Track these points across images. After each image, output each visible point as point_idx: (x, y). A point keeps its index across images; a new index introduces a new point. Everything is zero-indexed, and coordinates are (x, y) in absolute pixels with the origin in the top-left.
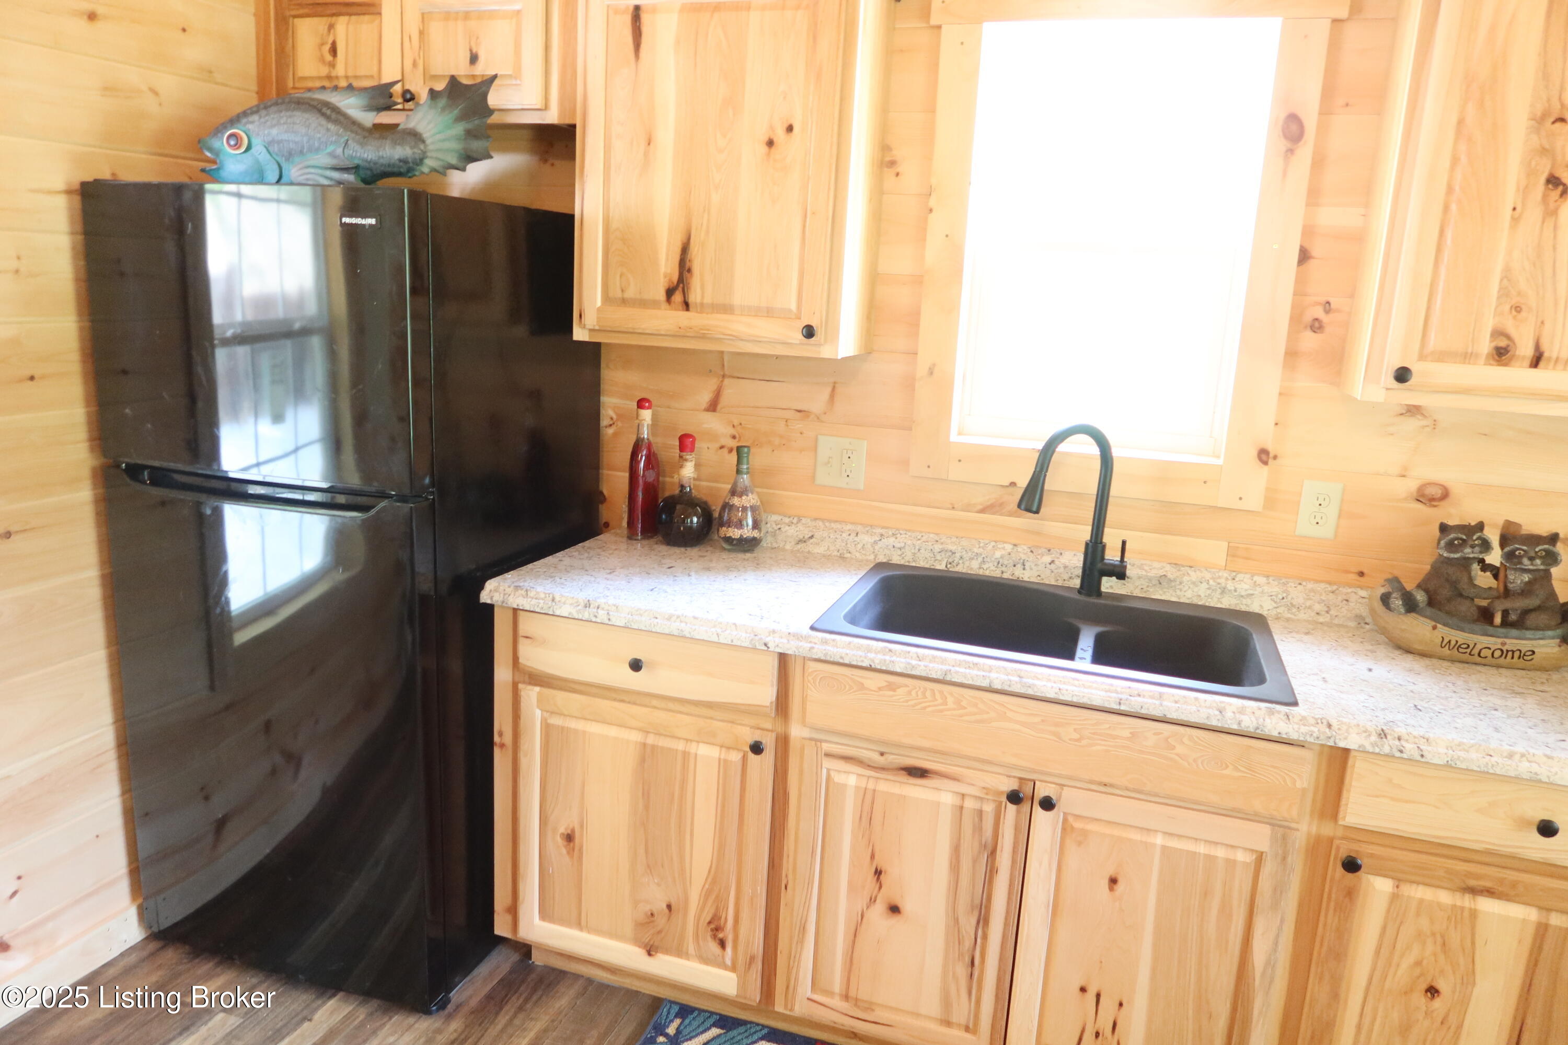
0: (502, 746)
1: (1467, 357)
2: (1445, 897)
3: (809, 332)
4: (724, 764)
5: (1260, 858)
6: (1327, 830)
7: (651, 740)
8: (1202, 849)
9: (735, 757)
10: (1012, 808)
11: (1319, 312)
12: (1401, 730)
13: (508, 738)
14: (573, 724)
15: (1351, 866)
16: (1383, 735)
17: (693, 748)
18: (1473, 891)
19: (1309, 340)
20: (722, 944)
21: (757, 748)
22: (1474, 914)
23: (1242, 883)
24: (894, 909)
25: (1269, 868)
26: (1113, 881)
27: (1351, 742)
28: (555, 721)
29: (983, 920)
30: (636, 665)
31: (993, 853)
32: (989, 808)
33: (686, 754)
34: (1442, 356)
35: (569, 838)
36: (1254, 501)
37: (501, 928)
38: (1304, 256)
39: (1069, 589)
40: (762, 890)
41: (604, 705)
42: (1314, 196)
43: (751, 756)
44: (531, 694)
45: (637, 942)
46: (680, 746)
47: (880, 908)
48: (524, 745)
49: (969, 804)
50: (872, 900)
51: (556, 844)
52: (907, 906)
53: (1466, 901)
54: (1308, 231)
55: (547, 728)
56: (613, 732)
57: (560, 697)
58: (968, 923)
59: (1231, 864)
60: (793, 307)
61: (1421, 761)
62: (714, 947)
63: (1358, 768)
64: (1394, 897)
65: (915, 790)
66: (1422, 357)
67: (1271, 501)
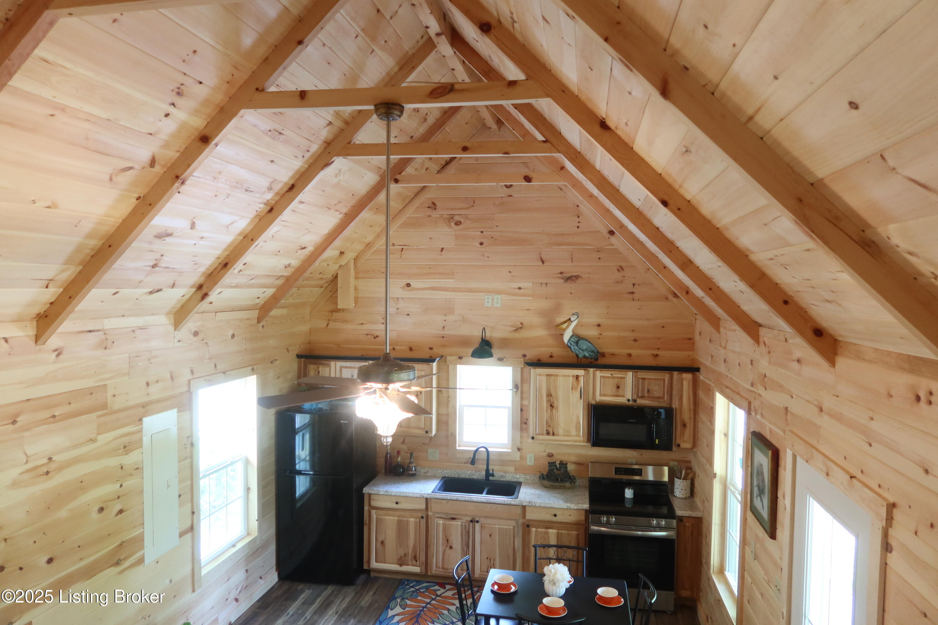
0: (366, 524)
1: (543, 434)
2: (544, 530)
3: (427, 432)
4: (415, 522)
5: (514, 527)
6: (525, 521)
7: (400, 518)
8: (504, 527)
9: (418, 520)
10: (471, 524)
11: (526, 421)
12: (533, 501)
13: (367, 522)
14: (383, 517)
15: (528, 526)
16: (530, 502)
17: (409, 519)
18: (547, 528)
19: (524, 426)
20: (417, 561)
21: (422, 517)
22: (548, 532)
23: (512, 532)
24: (451, 548)
25: (516, 528)
26: (490, 535)
27: (525, 504)
28: (379, 517)
29: (468, 547)
30: (397, 503)
31: (469, 533)
32: (467, 524)
33: (408, 521)
34: (539, 434)
35: (382, 542)
36: (518, 458)
37: (365, 567)
38: (522, 410)
39: (483, 480)
40: (425, 548)
41: (390, 512)
42: (522, 399)
43: (421, 520)
44: (373, 512)
45: (398, 564)
46: (406, 519)
47: (448, 548)
48: (372, 523)
49: (464, 524)
50: (447, 546)
51: (379, 545)
52: (454, 546)
53: (546, 530)
54: (522, 405)
55: (377, 519)
56: (391, 518)
57: (380, 512)
58: (465, 548)
59: (510, 529)
60: (423, 427)
61: (535, 506)
62: (414, 562)
63: (527, 508)
64: (536, 531)
65: (454, 523)
66: (536, 434)
67: (522, 458)
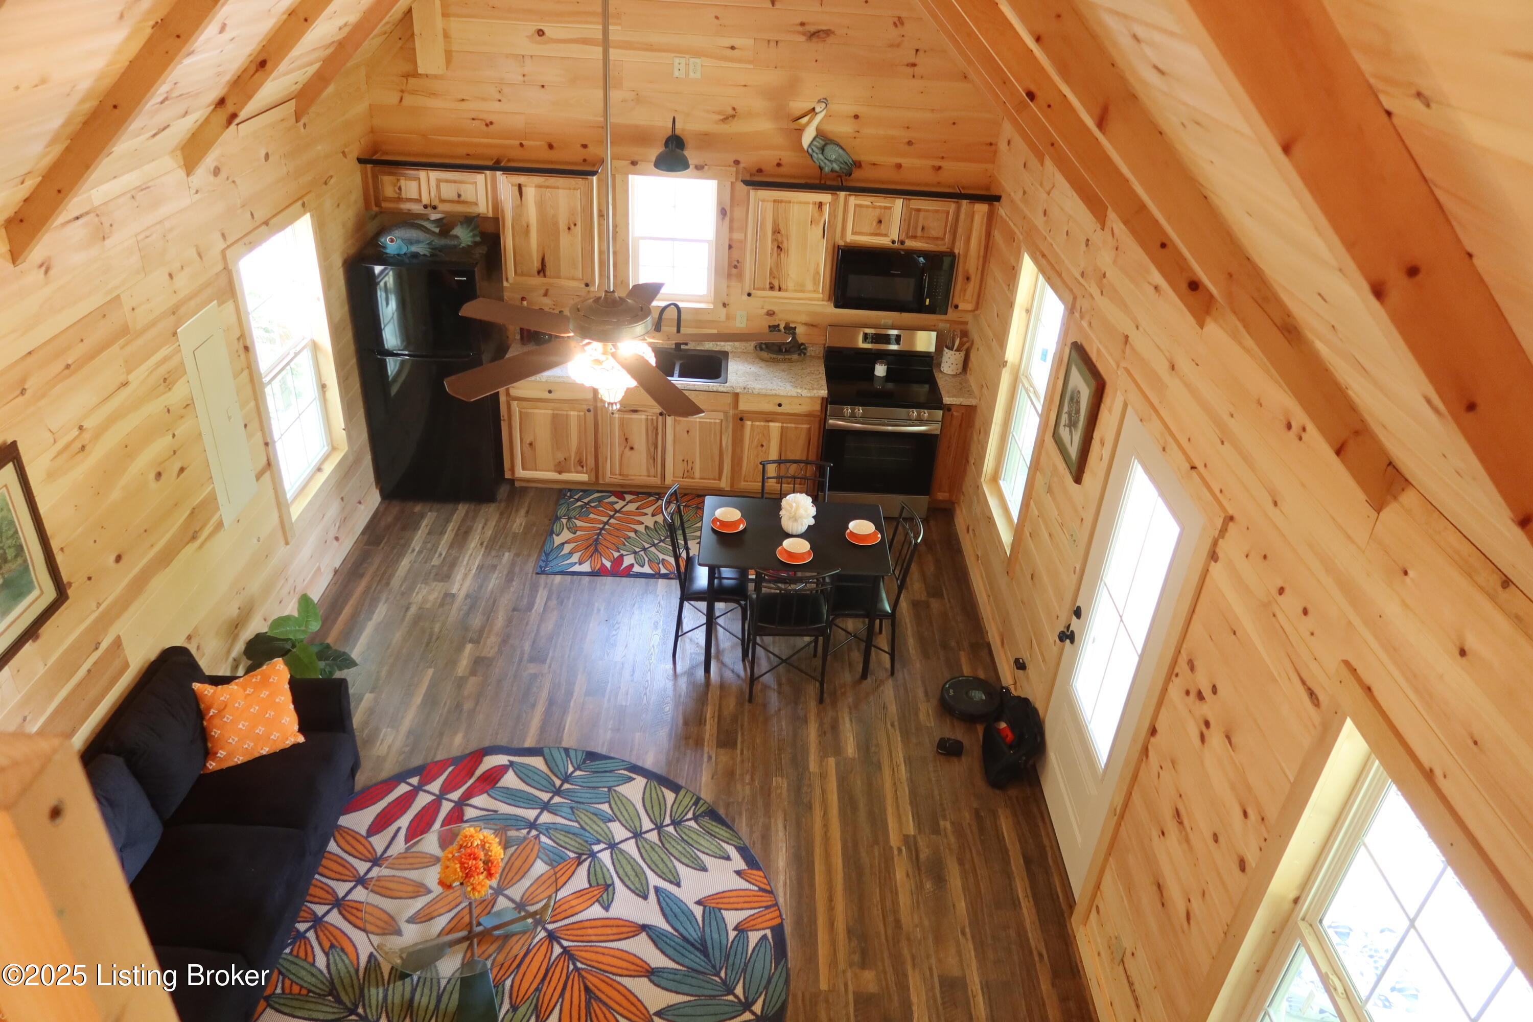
0: (504, 420)
1: (764, 289)
2: (762, 424)
3: (587, 285)
4: (579, 416)
5: (722, 421)
6: (736, 412)
7: (556, 412)
8: (712, 421)
9: (582, 414)
10: (660, 417)
11: (736, 263)
12: (749, 387)
13: (506, 417)
14: (529, 411)
15: (741, 419)
16: (745, 388)
17: (569, 413)
18: (768, 421)
19: (734, 271)
20: (583, 467)
21: (589, 410)
22: (769, 426)
23: (718, 427)
24: (632, 448)
25: (723, 423)
26: (688, 432)
27: (738, 391)
28: (523, 410)
29: (656, 447)
30: (550, 392)
31: (657, 430)
32: (654, 418)
33: (567, 415)
34: (759, 289)
35: (531, 444)
36: (723, 317)
37: (508, 475)
38: (730, 247)
39: (672, 349)
40: (593, 449)
41: (539, 404)
42: (731, 230)
43: (587, 413)
44: (514, 404)
45: (556, 471)
46: (565, 413)
47: (628, 448)
48: (513, 418)
49: (649, 417)
50: (625, 447)
51: (526, 448)
52: (636, 447)
53: (767, 424)
54: (730, 240)
55: (520, 413)
56: (543, 411)
57: (525, 403)
58: (652, 449)
59: (715, 423)
60: (581, 277)
61: (752, 394)
62: (580, 468)
63: (740, 396)
64: (752, 425)
65: (635, 416)
66: (754, 289)
67: (728, 317)
